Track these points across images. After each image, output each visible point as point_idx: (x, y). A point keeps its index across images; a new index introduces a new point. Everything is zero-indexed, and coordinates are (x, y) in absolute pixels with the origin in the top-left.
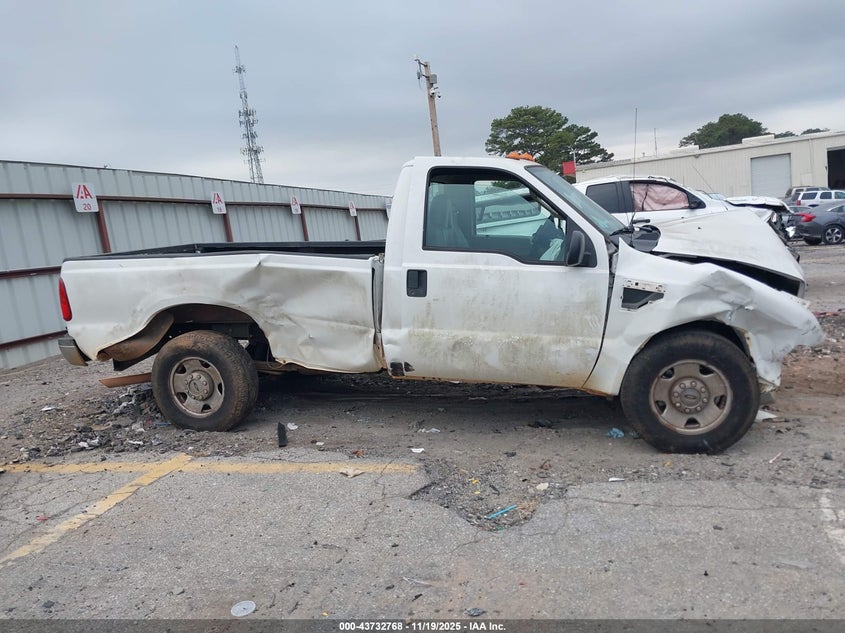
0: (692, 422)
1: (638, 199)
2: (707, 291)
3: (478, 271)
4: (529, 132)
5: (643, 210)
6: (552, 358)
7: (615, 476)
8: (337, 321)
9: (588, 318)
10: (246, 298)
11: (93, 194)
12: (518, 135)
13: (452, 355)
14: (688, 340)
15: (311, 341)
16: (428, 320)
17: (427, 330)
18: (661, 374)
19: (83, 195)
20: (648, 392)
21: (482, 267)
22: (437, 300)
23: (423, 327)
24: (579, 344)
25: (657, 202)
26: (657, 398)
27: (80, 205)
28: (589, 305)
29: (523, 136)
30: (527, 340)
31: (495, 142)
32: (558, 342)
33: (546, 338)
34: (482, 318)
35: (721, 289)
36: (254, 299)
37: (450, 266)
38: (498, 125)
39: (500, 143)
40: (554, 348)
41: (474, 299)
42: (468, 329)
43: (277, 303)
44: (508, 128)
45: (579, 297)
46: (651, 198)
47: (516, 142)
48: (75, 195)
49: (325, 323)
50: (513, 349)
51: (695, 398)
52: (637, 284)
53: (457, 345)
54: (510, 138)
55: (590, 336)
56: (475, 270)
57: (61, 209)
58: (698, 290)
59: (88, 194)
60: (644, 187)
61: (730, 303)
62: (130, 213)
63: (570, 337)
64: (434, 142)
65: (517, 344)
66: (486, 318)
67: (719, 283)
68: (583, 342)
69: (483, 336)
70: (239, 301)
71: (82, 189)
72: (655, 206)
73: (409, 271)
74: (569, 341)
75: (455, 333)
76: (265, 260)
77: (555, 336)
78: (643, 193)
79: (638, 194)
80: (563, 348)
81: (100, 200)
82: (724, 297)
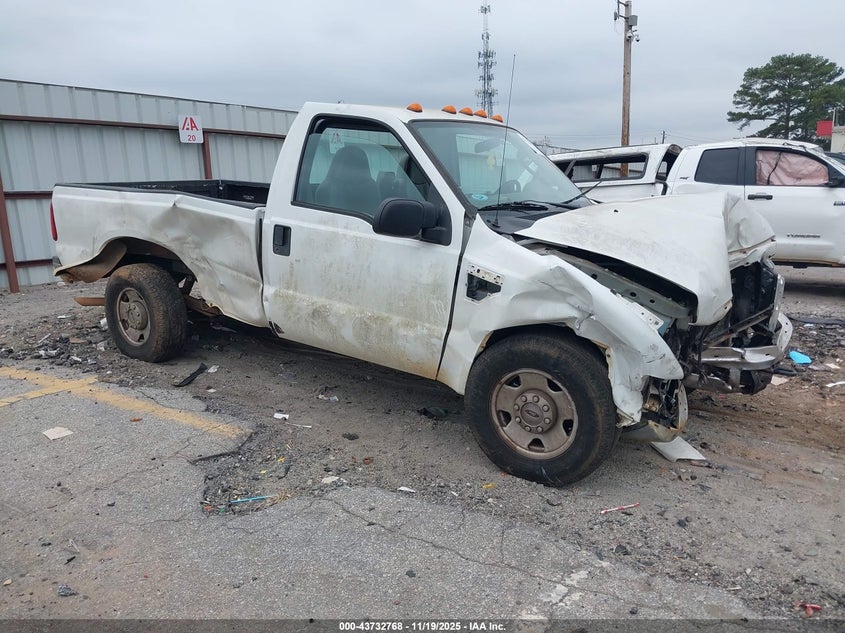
0: (537, 443)
1: (765, 169)
2: (545, 289)
3: (335, 234)
4: (790, 85)
5: (768, 183)
6: (400, 343)
7: (407, 486)
8: (236, 270)
9: (434, 303)
10: (170, 237)
11: (200, 127)
12: (776, 87)
13: (313, 323)
14: (531, 345)
15: (222, 288)
16: (291, 281)
17: (291, 292)
18: (503, 380)
19: (190, 127)
20: (489, 401)
21: (341, 231)
22: (299, 261)
23: (288, 288)
24: (425, 331)
25: (790, 175)
26: (500, 407)
27: (184, 137)
28: (436, 288)
29: (781, 89)
30: (378, 318)
31: (747, 94)
32: (407, 325)
33: (396, 319)
34: (338, 287)
35: (565, 289)
36: (177, 239)
37: (312, 226)
38: (752, 74)
39: (753, 95)
40: (402, 332)
41: (331, 265)
42: (327, 298)
43: (199, 246)
44: (764, 79)
45: (426, 278)
46: (783, 170)
47: (772, 95)
48: (181, 127)
49: (229, 271)
50: (364, 326)
51: (537, 416)
52: (478, 271)
53: (317, 313)
54: (764, 90)
55: (435, 323)
56: (333, 233)
57: (168, 138)
58: (535, 287)
59: (194, 126)
60: (775, 155)
61: (578, 309)
62: (240, 146)
63: (418, 322)
64: (624, 91)
65: (368, 322)
66: (342, 288)
67: (560, 282)
68: (429, 329)
69: (340, 307)
70: (166, 239)
71: (189, 121)
72: (786, 180)
73: (276, 226)
74: (416, 326)
75: (315, 299)
76: (179, 201)
77: (404, 319)
78: (773, 163)
79: (765, 163)
80: (411, 334)
81: (206, 132)
82: (569, 299)
